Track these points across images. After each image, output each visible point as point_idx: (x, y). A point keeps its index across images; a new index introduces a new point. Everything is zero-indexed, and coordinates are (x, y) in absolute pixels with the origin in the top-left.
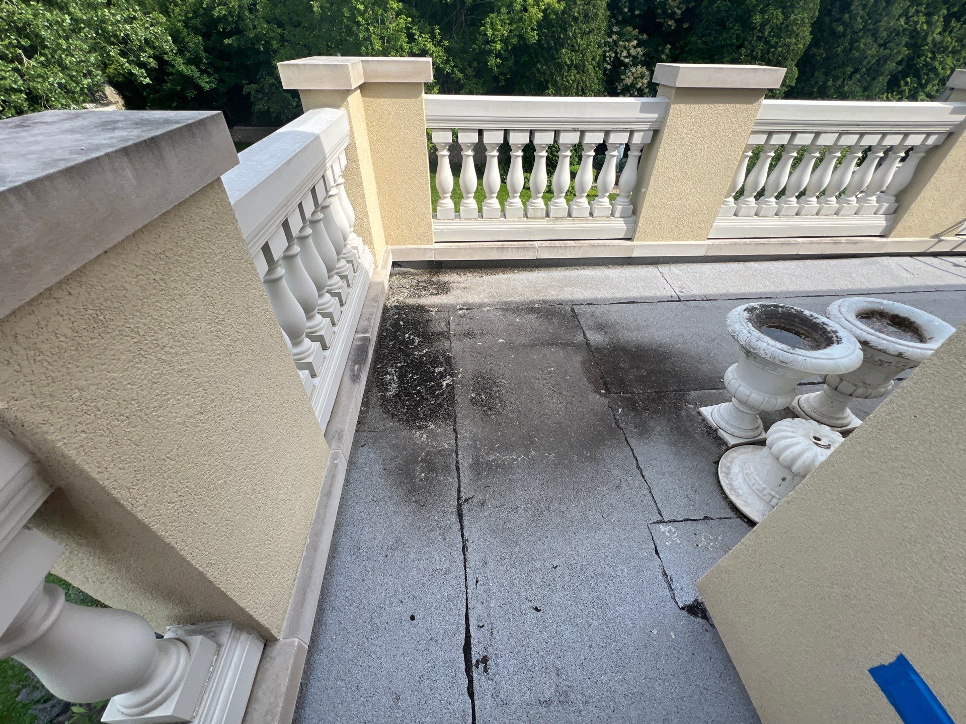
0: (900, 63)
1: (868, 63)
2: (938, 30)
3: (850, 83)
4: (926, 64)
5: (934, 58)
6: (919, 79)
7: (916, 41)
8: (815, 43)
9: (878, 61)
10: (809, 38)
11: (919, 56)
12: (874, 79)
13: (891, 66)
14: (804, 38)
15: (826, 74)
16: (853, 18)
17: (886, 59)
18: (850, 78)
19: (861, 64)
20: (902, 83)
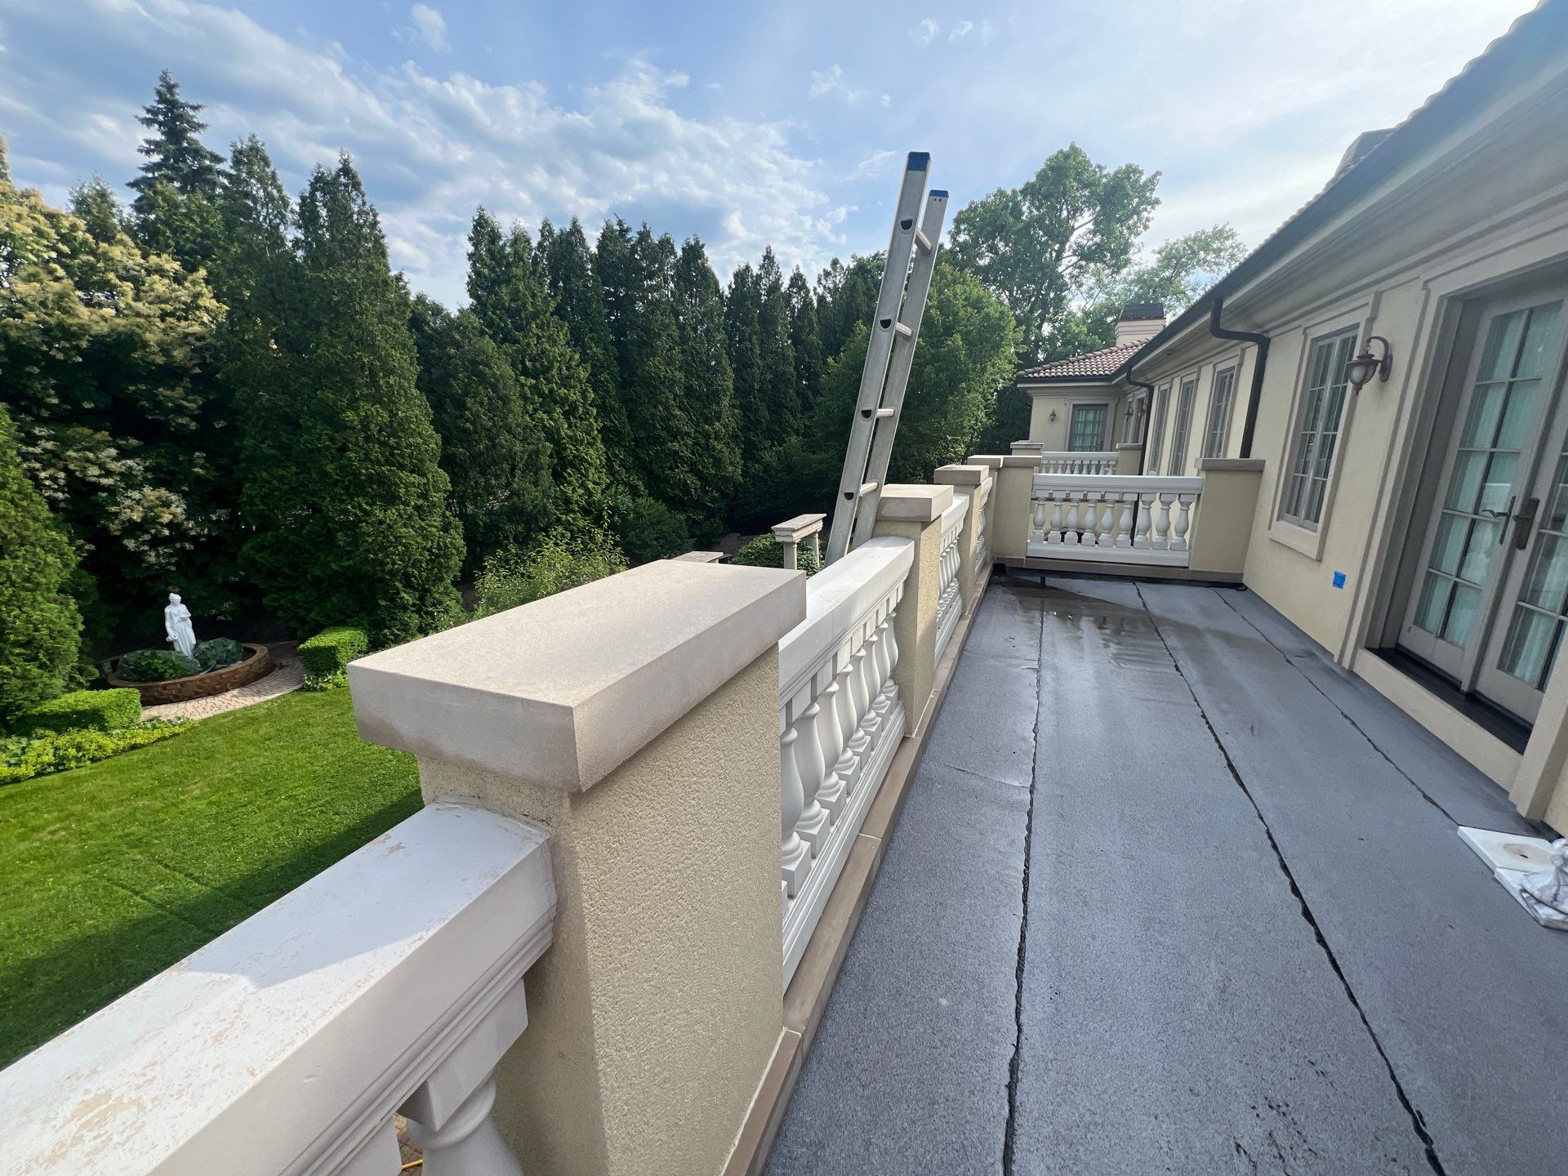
0: (551, 456)
1: (522, 459)
2: (566, 426)
3: (516, 480)
4: (575, 456)
5: (577, 450)
6: (579, 470)
7: (552, 436)
8: (447, 441)
9: (529, 456)
10: (438, 437)
11: (565, 449)
12: (536, 473)
13: (545, 460)
14: (431, 436)
15: (483, 473)
16: (477, 416)
17: (537, 452)
18: (513, 476)
19: (514, 459)
20: (565, 474)
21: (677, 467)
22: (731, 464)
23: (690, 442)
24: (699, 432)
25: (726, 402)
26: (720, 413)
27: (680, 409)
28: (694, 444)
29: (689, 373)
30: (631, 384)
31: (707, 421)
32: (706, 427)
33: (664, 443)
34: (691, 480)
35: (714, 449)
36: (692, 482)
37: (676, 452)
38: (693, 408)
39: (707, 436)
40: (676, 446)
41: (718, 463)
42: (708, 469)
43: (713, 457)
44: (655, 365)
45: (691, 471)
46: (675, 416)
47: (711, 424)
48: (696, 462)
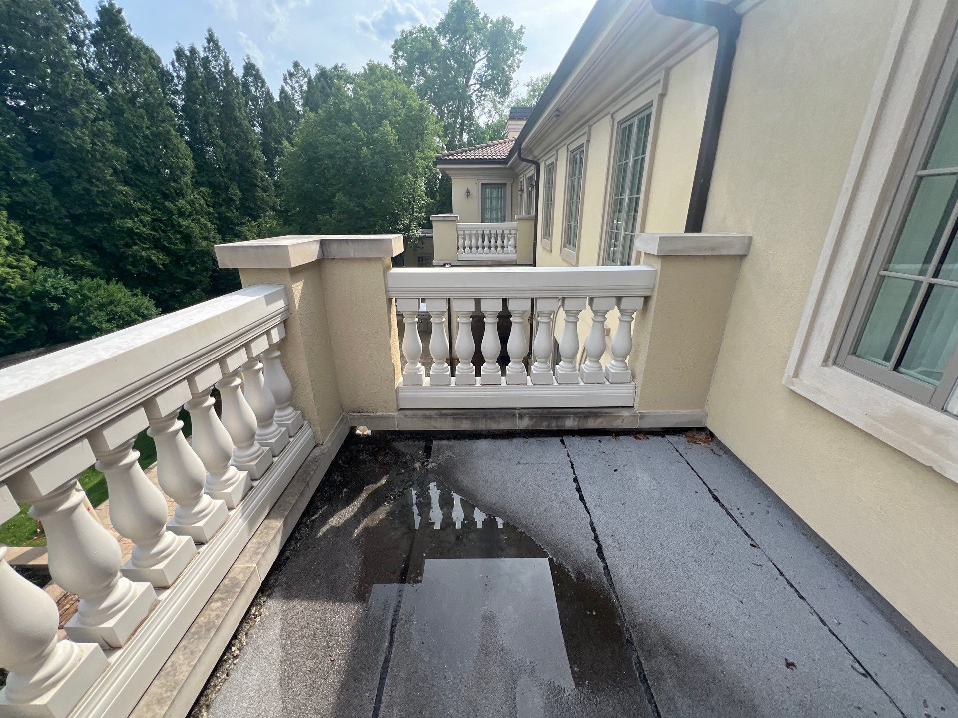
21: (136, 244)
22: (205, 239)
23: (147, 219)
24: (159, 209)
25: (187, 179)
26: (181, 190)
27: (127, 184)
28: (153, 220)
29: (130, 147)
30: (51, 156)
31: (166, 197)
32: (167, 204)
33: (110, 219)
34: (156, 257)
35: (180, 226)
36: (158, 258)
37: (130, 230)
38: (145, 184)
39: (169, 213)
40: (129, 223)
41: (187, 239)
42: (175, 244)
43: (180, 232)
44: (79, 137)
45: (156, 247)
46: (120, 192)
47: (173, 201)
48: (159, 239)
